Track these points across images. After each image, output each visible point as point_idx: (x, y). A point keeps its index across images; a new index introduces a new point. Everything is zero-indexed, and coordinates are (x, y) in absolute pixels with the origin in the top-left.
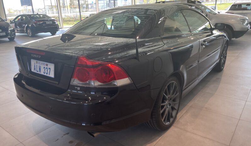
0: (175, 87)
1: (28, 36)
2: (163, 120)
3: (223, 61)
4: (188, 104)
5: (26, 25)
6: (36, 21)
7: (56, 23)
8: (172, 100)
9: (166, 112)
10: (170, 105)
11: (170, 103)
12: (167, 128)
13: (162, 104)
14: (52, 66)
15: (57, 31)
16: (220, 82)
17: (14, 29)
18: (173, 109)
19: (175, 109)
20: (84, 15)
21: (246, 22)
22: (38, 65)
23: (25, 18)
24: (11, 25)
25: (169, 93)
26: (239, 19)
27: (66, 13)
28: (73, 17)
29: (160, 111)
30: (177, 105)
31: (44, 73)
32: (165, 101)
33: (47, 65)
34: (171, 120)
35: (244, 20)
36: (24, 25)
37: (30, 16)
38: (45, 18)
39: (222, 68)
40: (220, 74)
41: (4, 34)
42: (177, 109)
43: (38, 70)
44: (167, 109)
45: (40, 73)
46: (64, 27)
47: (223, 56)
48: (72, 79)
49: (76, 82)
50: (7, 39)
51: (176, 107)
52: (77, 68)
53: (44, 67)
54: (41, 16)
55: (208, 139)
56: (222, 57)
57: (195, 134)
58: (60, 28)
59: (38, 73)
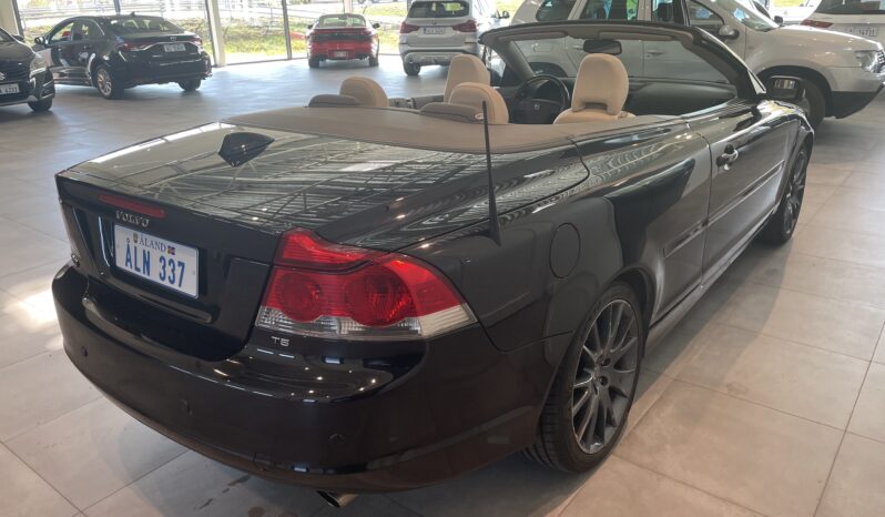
0: (624, 317)
1: (99, 94)
2: (579, 438)
3: (790, 208)
4: (666, 371)
5: (93, 55)
6: (126, 40)
7: (200, 51)
8: (612, 364)
9: (592, 409)
10: (604, 380)
11: (606, 375)
12: (592, 464)
13: (576, 385)
14: (189, 258)
15: (204, 77)
16: (779, 288)
17: (48, 68)
18: (614, 393)
19: (623, 395)
20: (300, 17)
21: (876, 60)
22: (140, 248)
23: (89, 30)
24: (38, 55)
25: (603, 340)
26: (850, 49)
27: (233, 7)
28: (260, 25)
29: (570, 410)
30: (630, 380)
31: (163, 279)
32: (585, 369)
33: (172, 251)
34: (609, 432)
35: (867, 54)
36: (85, 55)
37: (104, 21)
38: (158, 29)
39: (789, 232)
40: (779, 254)
41: (14, 88)
42: (628, 396)
43: (140, 264)
44: (595, 398)
45: (146, 276)
46: (227, 62)
47: (793, 190)
48: (263, 310)
49: (273, 319)
50: (25, 107)
51: (626, 390)
52: (280, 273)
53: (162, 258)
54: (147, 22)
55: (737, 504)
56: (789, 195)
57: (693, 487)
58: (213, 63)
59: (141, 274)
